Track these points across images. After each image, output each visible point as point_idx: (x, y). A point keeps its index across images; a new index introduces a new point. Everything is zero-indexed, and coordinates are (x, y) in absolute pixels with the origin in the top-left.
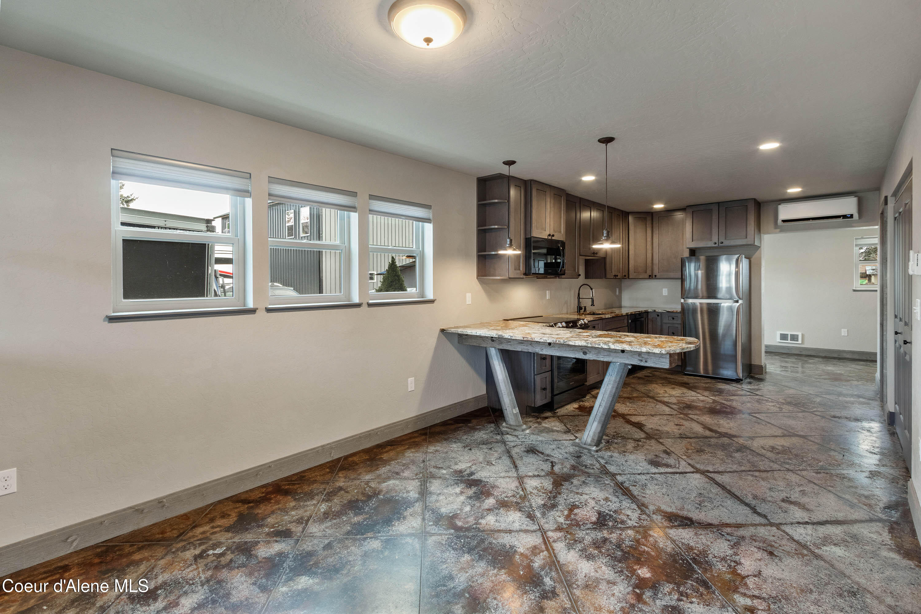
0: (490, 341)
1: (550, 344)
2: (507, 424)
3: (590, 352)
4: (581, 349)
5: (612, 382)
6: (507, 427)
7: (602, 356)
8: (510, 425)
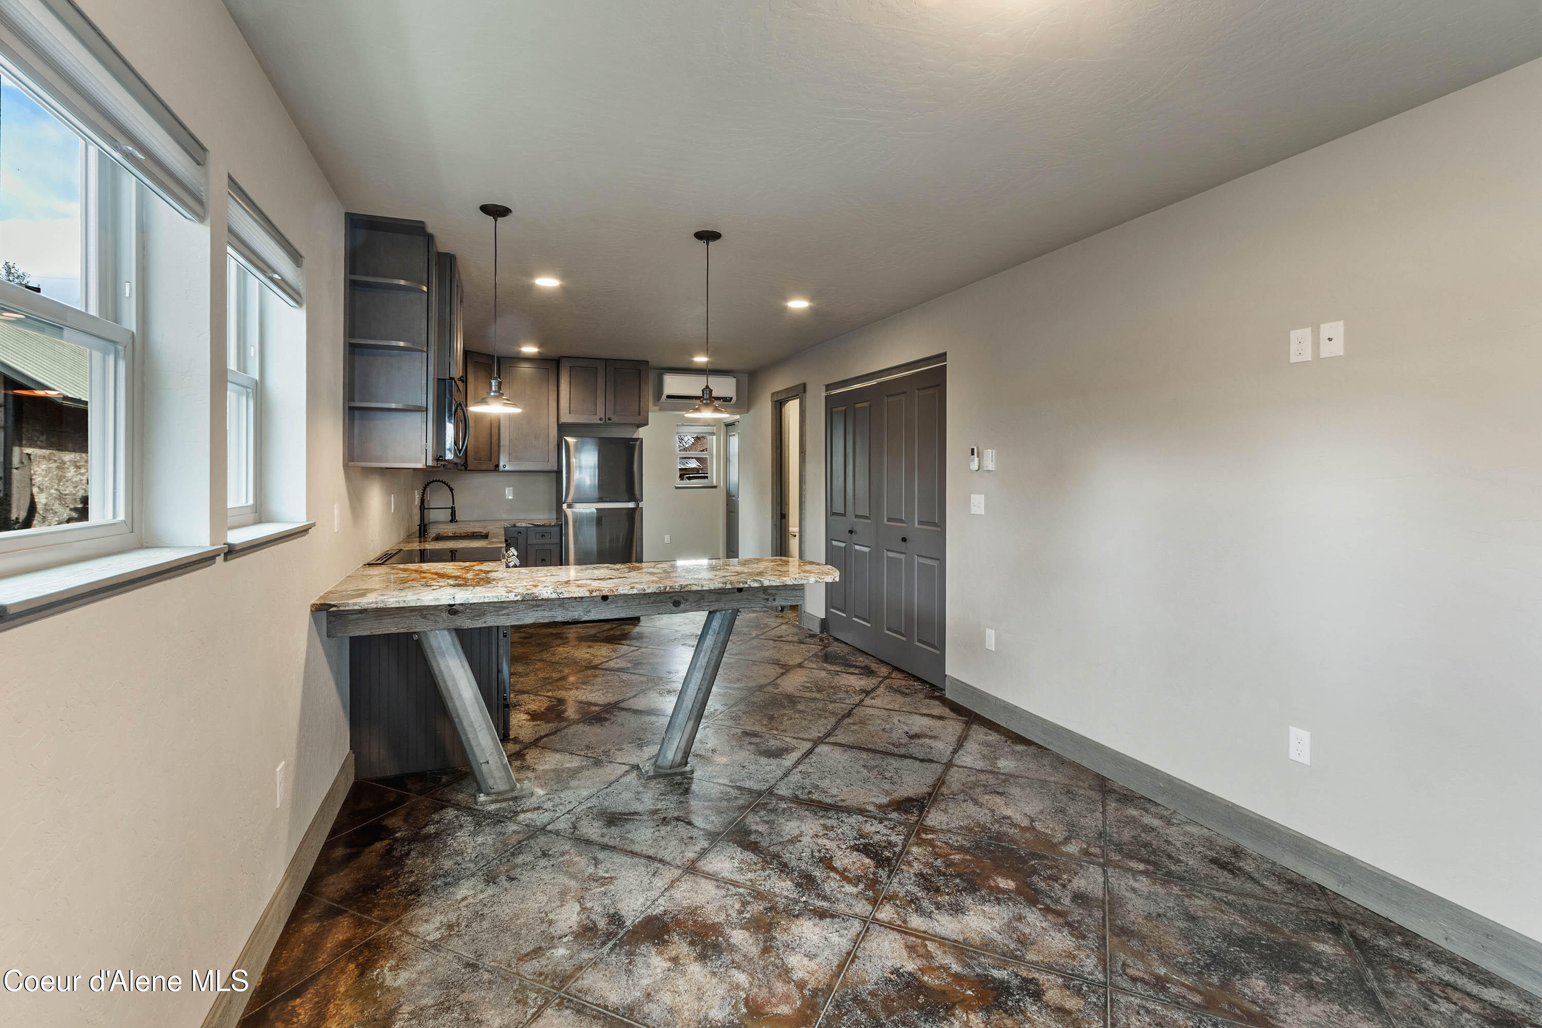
0: (445, 615)
1: (605, 598)
2: (488, 794)
3: (687, 600)
4: (670, 598)
5: (719, 644)
6: (492, 802)
7: (707, 604)
8: (498, 793)
